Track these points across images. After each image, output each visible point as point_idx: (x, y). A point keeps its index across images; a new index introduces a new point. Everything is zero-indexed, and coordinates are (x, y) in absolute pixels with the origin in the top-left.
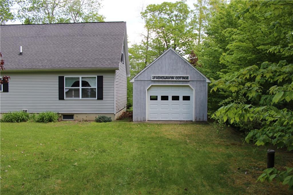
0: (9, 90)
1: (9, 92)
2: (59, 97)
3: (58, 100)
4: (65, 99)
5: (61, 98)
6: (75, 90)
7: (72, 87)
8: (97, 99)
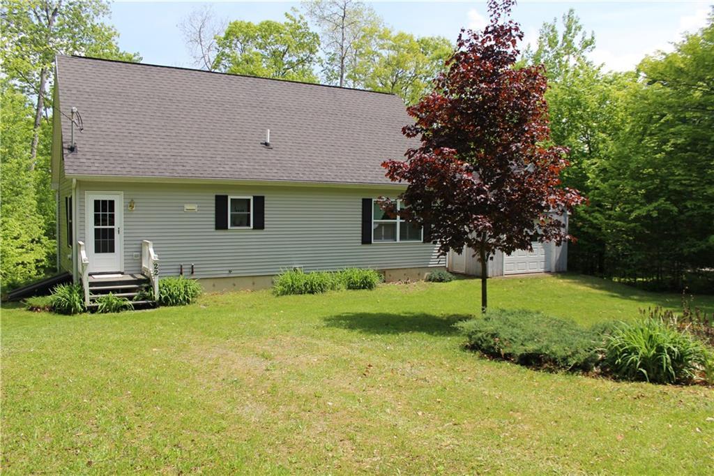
0: (265, 226)
1: (265, 230)
2: (362, 240)
3: (360, 244)
4: (373, 242)
5: (366, 240)
6: (386, 225)
7: (383, 219)
8: (422, 241)
